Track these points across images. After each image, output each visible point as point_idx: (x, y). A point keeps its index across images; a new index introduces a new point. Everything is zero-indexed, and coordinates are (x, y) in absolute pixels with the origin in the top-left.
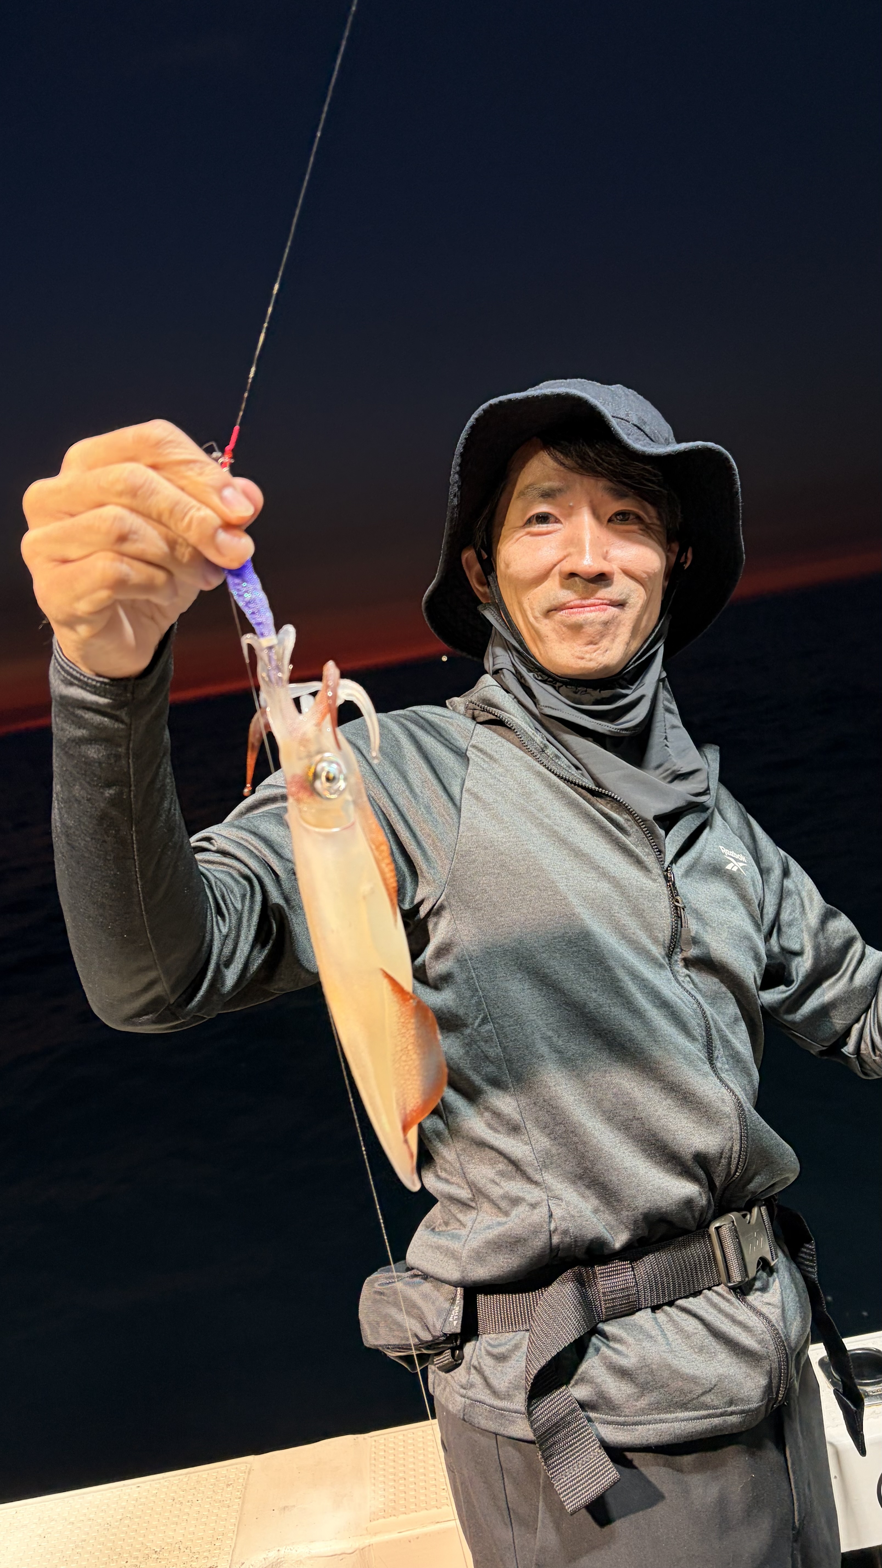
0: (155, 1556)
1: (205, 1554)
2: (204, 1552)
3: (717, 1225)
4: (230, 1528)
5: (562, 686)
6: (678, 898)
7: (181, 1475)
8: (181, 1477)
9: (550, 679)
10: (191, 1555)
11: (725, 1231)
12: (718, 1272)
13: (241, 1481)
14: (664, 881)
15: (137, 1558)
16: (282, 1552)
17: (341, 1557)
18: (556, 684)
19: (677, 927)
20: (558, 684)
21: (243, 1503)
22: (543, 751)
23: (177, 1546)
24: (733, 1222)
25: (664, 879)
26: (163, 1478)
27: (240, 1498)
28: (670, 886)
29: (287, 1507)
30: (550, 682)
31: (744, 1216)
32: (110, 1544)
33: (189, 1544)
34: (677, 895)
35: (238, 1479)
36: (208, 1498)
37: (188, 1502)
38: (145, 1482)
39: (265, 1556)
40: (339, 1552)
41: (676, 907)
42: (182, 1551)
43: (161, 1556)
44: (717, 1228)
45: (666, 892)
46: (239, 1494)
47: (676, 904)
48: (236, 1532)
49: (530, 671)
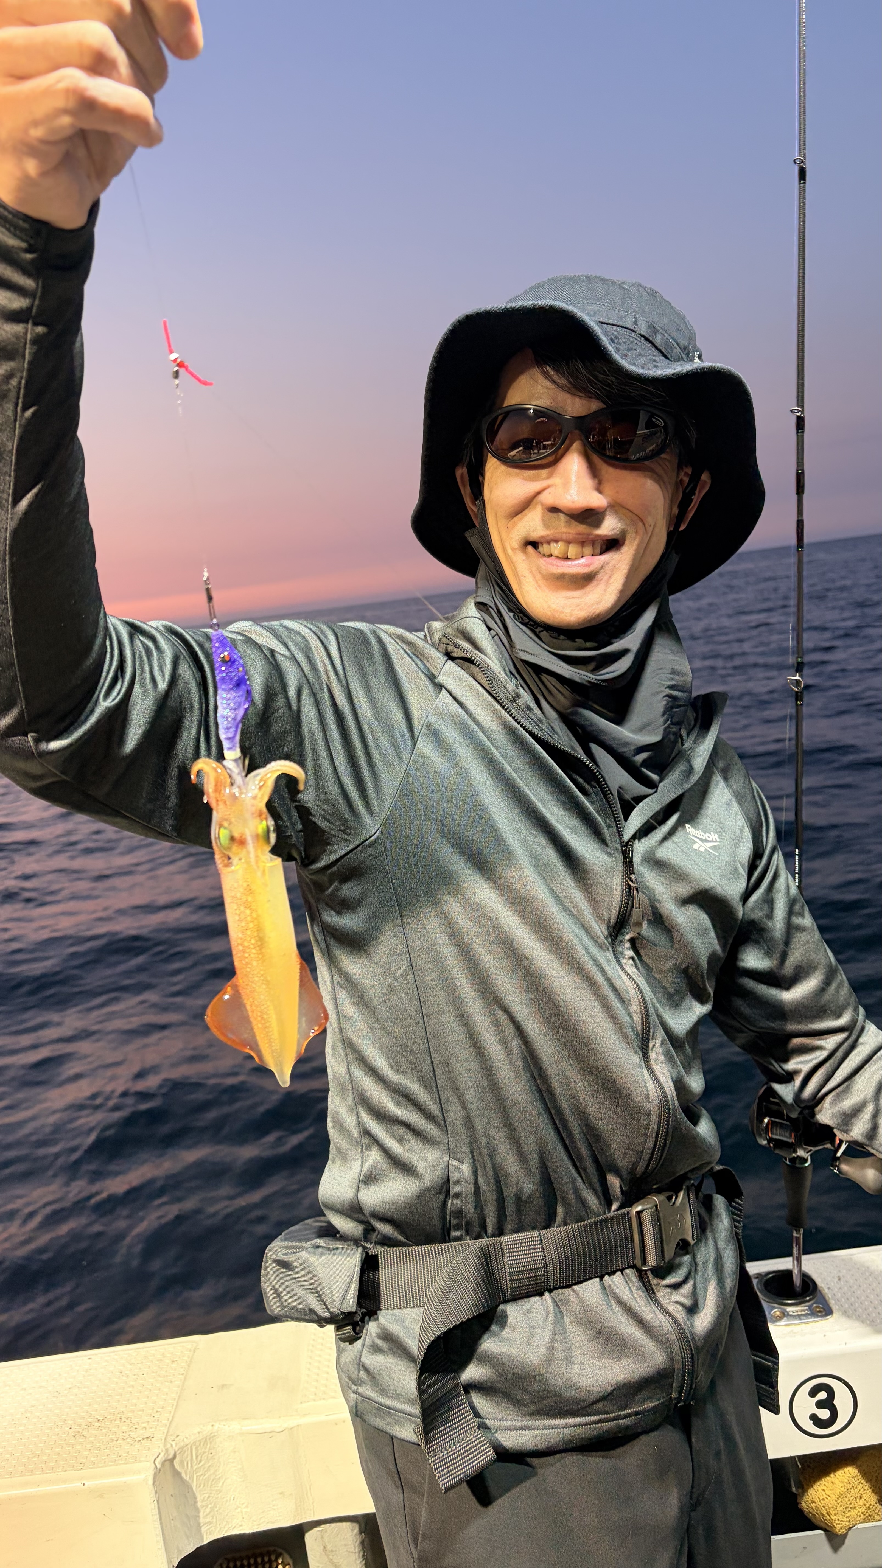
0: (97, 1424)
1: (143, 1425)
2: (143, 1423)
3: (639, 1208)
4: (171, 1401)
5: (542, 631)
6: (633, 877)
7: (131, 1350)
8: (130, 1352)
9: (531, 623)
10: (131, 1425)
11: (646, 1216)
12: (634, 1253)
13: (185, 1358)
14: (622, 857)
15: (80, 1425)
16: (215, 1428)
17: (271, 1435)
18: (536, 628)
19: (627, 907)
20: (539, 629)
21: (185, 1378)
22: (515, 701)
23: (119, 1416)
24: (656, 1206)
25: (621, 854)
26: (114, 1352)
27: (183, 1374)
28: (626, 862)
29: (226, 1385)
30: (531, 625)
31: (669, 1198)
32: (57, 1411)
33: (130, 1415)
34: (633, 873)
35: (183, 1356)
36: (153, 1372)
37: (135, 1375)
38: (96, 1355)
39: (199, 1430)
40: (269, 1431)
41: (630, 886)
42: (123, 1421)
43: (103, 1425)
44: (638, 1213)
45: (620, 869)
46: (182, 1370)
47: (631, 883)
48: (174, 1407)
49: (510, 610)
